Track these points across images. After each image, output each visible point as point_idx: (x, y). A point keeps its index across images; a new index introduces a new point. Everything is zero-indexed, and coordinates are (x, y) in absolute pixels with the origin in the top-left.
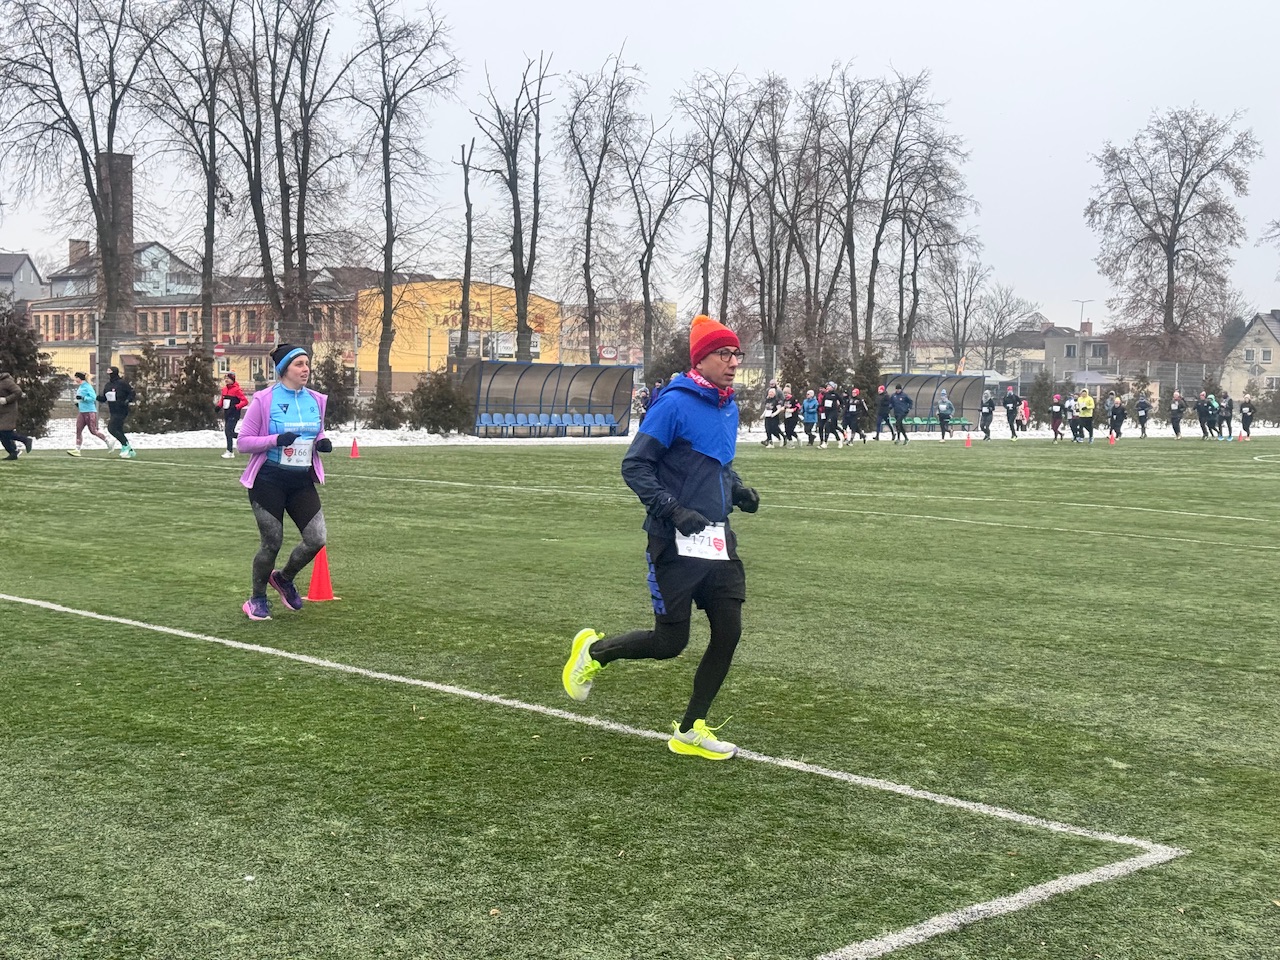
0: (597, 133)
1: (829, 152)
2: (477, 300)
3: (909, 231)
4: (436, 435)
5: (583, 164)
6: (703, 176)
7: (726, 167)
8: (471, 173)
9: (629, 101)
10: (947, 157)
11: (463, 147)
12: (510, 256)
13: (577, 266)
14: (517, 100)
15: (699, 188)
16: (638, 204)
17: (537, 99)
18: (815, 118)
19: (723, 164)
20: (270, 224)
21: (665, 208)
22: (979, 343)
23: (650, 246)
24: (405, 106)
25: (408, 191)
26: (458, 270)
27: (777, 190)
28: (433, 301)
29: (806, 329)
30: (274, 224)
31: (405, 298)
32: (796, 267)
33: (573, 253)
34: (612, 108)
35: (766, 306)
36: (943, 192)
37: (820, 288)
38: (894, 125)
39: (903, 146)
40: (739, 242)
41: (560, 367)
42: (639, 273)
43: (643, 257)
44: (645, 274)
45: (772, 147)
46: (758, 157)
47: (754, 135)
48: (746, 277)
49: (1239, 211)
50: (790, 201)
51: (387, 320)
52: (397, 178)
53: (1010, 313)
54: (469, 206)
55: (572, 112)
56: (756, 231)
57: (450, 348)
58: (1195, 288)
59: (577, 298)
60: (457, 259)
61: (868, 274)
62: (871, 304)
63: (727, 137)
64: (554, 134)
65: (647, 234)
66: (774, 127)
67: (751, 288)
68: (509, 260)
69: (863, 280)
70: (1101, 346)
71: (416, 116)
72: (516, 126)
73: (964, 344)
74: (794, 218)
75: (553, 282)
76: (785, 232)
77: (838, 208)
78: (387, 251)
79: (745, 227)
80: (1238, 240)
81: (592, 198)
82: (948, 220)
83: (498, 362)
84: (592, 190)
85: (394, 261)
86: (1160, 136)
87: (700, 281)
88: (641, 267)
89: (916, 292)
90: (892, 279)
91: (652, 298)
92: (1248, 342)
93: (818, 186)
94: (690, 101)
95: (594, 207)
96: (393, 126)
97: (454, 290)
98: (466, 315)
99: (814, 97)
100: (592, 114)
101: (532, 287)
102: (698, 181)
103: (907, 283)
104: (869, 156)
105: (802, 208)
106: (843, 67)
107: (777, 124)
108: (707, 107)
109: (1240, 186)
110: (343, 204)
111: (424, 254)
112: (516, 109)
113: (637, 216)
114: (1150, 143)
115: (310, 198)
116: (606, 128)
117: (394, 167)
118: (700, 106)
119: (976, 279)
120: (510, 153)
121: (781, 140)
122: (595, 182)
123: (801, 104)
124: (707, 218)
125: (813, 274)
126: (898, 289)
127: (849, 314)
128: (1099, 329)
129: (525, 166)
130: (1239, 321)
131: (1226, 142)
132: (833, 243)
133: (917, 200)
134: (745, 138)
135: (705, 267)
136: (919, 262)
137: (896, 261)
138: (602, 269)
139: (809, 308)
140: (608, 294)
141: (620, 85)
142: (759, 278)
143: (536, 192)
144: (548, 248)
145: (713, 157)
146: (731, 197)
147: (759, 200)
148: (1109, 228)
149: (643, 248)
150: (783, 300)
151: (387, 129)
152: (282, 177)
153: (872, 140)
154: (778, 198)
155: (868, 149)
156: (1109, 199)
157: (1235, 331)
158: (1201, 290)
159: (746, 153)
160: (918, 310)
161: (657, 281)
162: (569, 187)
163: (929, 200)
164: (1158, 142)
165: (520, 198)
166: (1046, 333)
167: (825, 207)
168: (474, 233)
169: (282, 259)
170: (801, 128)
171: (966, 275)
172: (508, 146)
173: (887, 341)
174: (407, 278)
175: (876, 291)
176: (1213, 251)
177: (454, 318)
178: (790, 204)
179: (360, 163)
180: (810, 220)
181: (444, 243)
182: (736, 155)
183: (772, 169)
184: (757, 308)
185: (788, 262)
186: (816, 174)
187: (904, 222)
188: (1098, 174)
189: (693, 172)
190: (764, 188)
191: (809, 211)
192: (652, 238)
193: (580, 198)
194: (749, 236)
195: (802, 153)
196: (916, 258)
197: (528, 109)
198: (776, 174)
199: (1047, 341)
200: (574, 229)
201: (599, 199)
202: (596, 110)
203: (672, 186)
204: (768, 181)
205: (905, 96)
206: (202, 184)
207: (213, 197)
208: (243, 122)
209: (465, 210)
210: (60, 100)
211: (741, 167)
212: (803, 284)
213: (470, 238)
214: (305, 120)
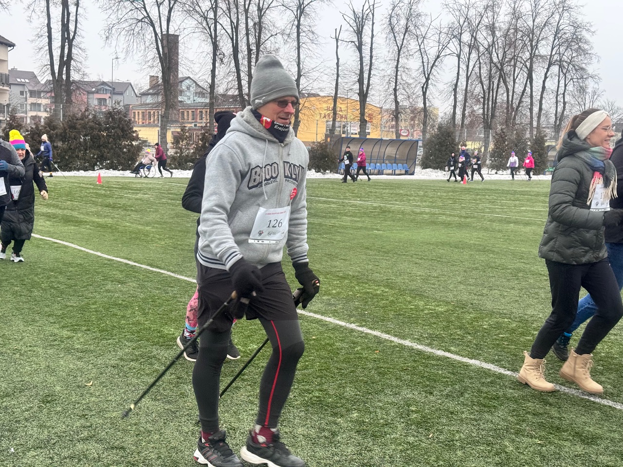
0: (403, 22)
1: (521, 31)
2: (340, 106)
3: (562, 72)
4: (319, 173)
5: (395, 37)
6: (457, 43)
7: (468, 39)
8: (340, 42)
9: (420, 5)
10: (584, 33)
11: (336, 30)
12: (358, 84)
13: (391, 90)
14: (364, 6)
15: (454, 49)
16: (422, 58)
17: (373, 5)
18: (515, 13)
19: (465, 37)
20: (241, 68)
21: (436, 60)
23: (428, 79)
24: (308, 9)
25: (308, 52)
26: (332, 92)
27: (494, 50)
28: (319, 106)
29: (506, 122)
30: (244, 68)
31: (305, 105)
32: (502, 90)
33: (389, 83)
34: (411, 9)
35: (486, 110)
36: (580, 51)
37: (514, 101)
38: (557, 17)
39: (561, 28)
40: (473, 77)
41: (381, 140)
42: (422, 93)
43: (424, 85)
44: (424, 94)
45: (492, 28)
46: (484, 33)
47: (483, 22)
48: (476, 95)
50: (500, 56)
52: (303, 45)
54: (338, 59)
55: (390, 12)
56: (482, 72)
57: (327, 130)
59: (390, 106)
60: (331, 86)
61: (540, 94)
62: (541, 109)
63: (469, 24)
64: (381, 23)
65: (426, 73)
66: (494, 18)
67: (478, 101)
68: (357, 86)
69: (537, 96)
71: (313, 15)
72: (363, 19)
74: (502, 65)
75: (379, 97)
76: (496, 73)
77: (525, 60)
79: (477, 69)
81: (399, 55)
82: (583, 65)
83: (350, 137)
84: (399, 51)
85: (301, 87)
87: (453, 97)
88: (423, 90)
89: (565, 103)
90: (552, 96)
91: (427, 105)
93: (515, 47)
94: (451, 5)
95: (400, 60)
96: (302, 19)
97: (329, 101)
98: (335, 114)
99: (515, 2)
100: (401, 13)
101: (368, 100)
102: (453, 46)
103: (560, 98)
104: (543, 33)
105: (507, 59)
107: (495, 17)
108: (459, 8)
111: (315, 83)
112: (363, 10)
113: (421, 64)
116: (408, 19)
117: (303, 39)
118: (456, 8)
119: (595, 97)
120: (359, 33)
121: (497, 25)
122: (401, 47)
123: (508, 6)
124: (457, 65)
125: (511, 94)
126: (555, 101)
127: (529, 114)
129: (366, 39)
132: (522, 77)
133: (567, 55)
134: (478, 24)
135: (455, 90)
136: (567, 88)
137: (555, 87)
138: (403, 91)
139: (508, 111)
140: (405, 104)
142: (482, 96)
143: (371, 52)
144: (376, 81)
145: (461, 34)
146: (470, 54)
147: (484, 55)
149: (424, 80)
150: (495, 107)
151: (299, 21)
152: (248, 45)
153: (544, 25)
154: (494, 55)
155: (542, 29)
159: (479, 32)
160: (565, 113)
161: (430, 97)
162: (388, 50)
163: (574, 55)
165: (363, 55)
167: (519, 59)
168: (340, 73)
169: (247, 85)
170: (508, 18)
171: (590, 95)
172: (358, 29)
173: (548, 128)
174: (307, 95)
175: (543, 102)
177: (329, 115)
178: (500, 59)
179: (286, 38)
180: (510, 66)
181: (325, 78)
182: (474, 33)
183: (492, 40)
184: (481, 111)
185: (498, 88)
186: (515, 42)
187: (560, 66)
189: (451, 41)
190: (487, 50)
191: (510, 61)
192: (429, 75)
193: (394, 55)
194: (478, 74)
195: (508, 32)
196: (566, 86)
197: (369, 10)
198: (494, 42)
200: (390, 71)
201: (403, 55)
202: (403, 11)
203: (440, 49)
204: (489, 46)
205: (563, 2)
206: (209, 48)
207: (215, 55)
208: (230, 18)
209: (336, 62)
210: (145, 8)
211: (475, 39)
212: (506, 99)
213: (338, 76)
214: (260, 17)
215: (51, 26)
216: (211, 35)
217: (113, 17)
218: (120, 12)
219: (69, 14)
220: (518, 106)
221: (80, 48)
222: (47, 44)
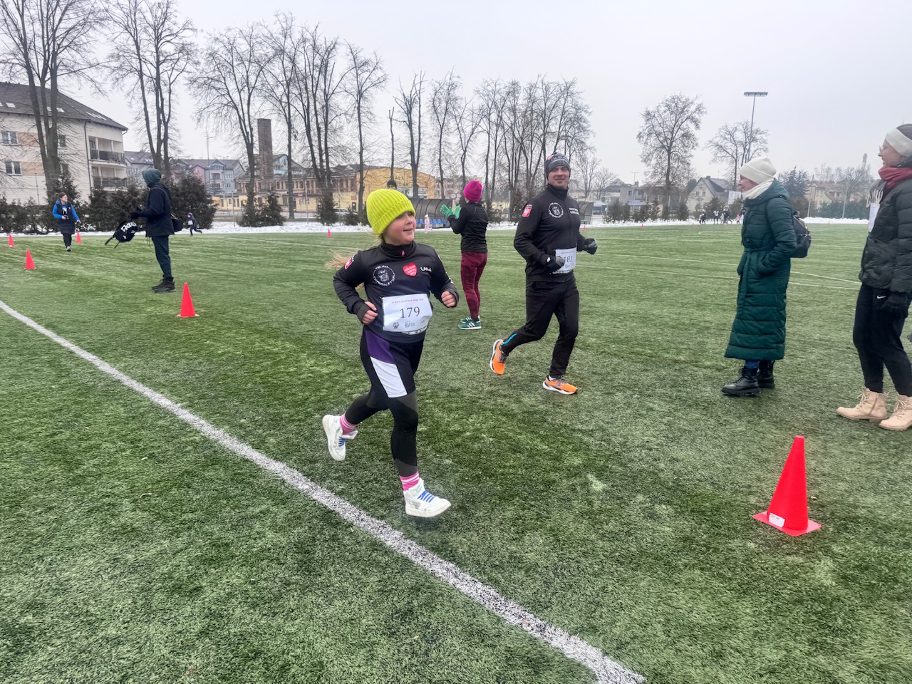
0: (444, 104)
1: (536, 112)
3: (567, 144)
5: (438, 117)
6: (486, 123)
8: (393, 122)
9: (456, 91)
10: (583, 114)
11: (390, 111)
13: (436, 160)
14: (412, 91)
15: (485, 128)
16: (460, 134)
17: (419, 90)
18: (531, 98)
19: (494, 117)
20: (313, 143)
21: (471, 135)
22: (595, 191)
23: (465, 151)
24: (366, 94)
25: (368, 130)
26: (389, 163)
27: (516, 128)
29: (527, 185)
30: (315, 144)
32: (523, 160)
33: (434, 155)
34: (449, 94)
35: (511, 176)
36: (581, 128)
37: (532, 168)
38: (562, 101)
39: (566, 110)
40: (500, 150)
41: (432, 200)
42: (461, 163)
43: (462, 156)
44: (463, 164)
45: (513, 110)
46: (508, 114)
47: (507, 105)
48: (503, 164)
49: (696, 136)
50: (521, 133)
51: (361, 182)
52: (364, 124)
53: (607, 178)
54: (393, 135)
55: (433, 96)
56: (507, 145)
58: (678, 167)
59: (437, 174)
60: (388, 158)
63: (496, 106)
64: (426, 105)
65: (464, 147)
66: (515, 102)
67: (505, 169)
68: (409, 157)
70: (641, 191)
71: (370, 98)
72: (411, 102)
73: (589, 191)
74: (522, 138)
75: (426, 167)
76: (518, 146)
77: (540, 136)
78: (361, 153)
79: (503, 144)
80: (695, 147)
81: (441, 132)
82: (583, 140)
84: (442, 129)
85: (364, 158)
86: (667, 106)
87: (485, 166)
88: (462, 160)
91: (466, 173)
92: (697, 189)
93: (532, 126)
94: (480, 91)
95: (443, 136)
96: (361, 102)
97: (387, 171)
99: (530, 90)
100: (441, 97)
101: (418, 169)
102: (484, 125)
104: (552, 114)
105: (526, 135)
106: (542, 77)
108: (488, 94)
109: (697, 127)
110: (342, 135)
111: (375, 155)
112: (411, 95)
113: (460, 139)
114: (663, 109)
115: (329, 132)
116: (447, 103)
117: (363, 119)
118: (485, 93)
119: (594, 165)
120: (409, 112)
121: (517, 107)
122: (443, 125)
123: (525, 92)
124: (487, 140)
125: (529, 163)
128: (641, 184)
129: (415, 119)
130: (694, 181)
131: (693, 108)
132: (537, 150)
133: (571, 132)
134: (503, 106)
135: (487, 160)
138: (446, 161)
139: (527, 176)
141: (452, 85)
142: (508, 165)
143: (420, 130)
144: (424, 153)
145: (490, 114)
146: (497, 131)
147: (508, 132)
148: (646, 143)
149: (462, 152)
150: (517, 174)
151: (359, 104)
152: (318, 124)
153: (554, 107)
154: (516, 132)
155: (552, 110)
156: (646, 131)
157: (692, 184)
158: (680, 168)
159: (503, 113)
161: (468, 166)
162: (433, 127)
164: (666, 108)
165: (413, 132)
166: (621, 186)
167: (535, 135)
168: (395, 147)
169: (319, 157)
170: (525, 102)
171: (590, 163)
172: (407, 110)
174: (369, 167)
176: (686, 152)
179: (349, 118)
180: (529, 140)
181: (383, 151)
182: (499, 113)
183: (514, 119)
184: (507, 176)
185: (519, 158)
186: (531, 121)
187: (566, 141)
188: (643, 121)
189: (482, 121)
190: (510, 127)
191: (528, 137)
192: (466, 148)
193: (437, 132)
194: (504, 147)
195: (526, 112)
197: (416, 95)
198: (515, 121)
199: (621, 189)
200: (435, 145)
201: (445, 132)
202: (443, 96)
203: (474, 126)
204: (512, 124)
205: (567, 89)
206: (286, 127)
207: (290, 132)
208: (302, 102)
209: (391, 137)
210: (229, 94)
211: (501, 119)
212: (525, 167)
213: (393, 149)
214: (327, 101)
215: (148, 110)
216: (286, 116)
217: (202, 102)
218: (208, 98)
219: (162, 100)
220: (535, 173)
221: (174, 129)
222: (145, 126)
